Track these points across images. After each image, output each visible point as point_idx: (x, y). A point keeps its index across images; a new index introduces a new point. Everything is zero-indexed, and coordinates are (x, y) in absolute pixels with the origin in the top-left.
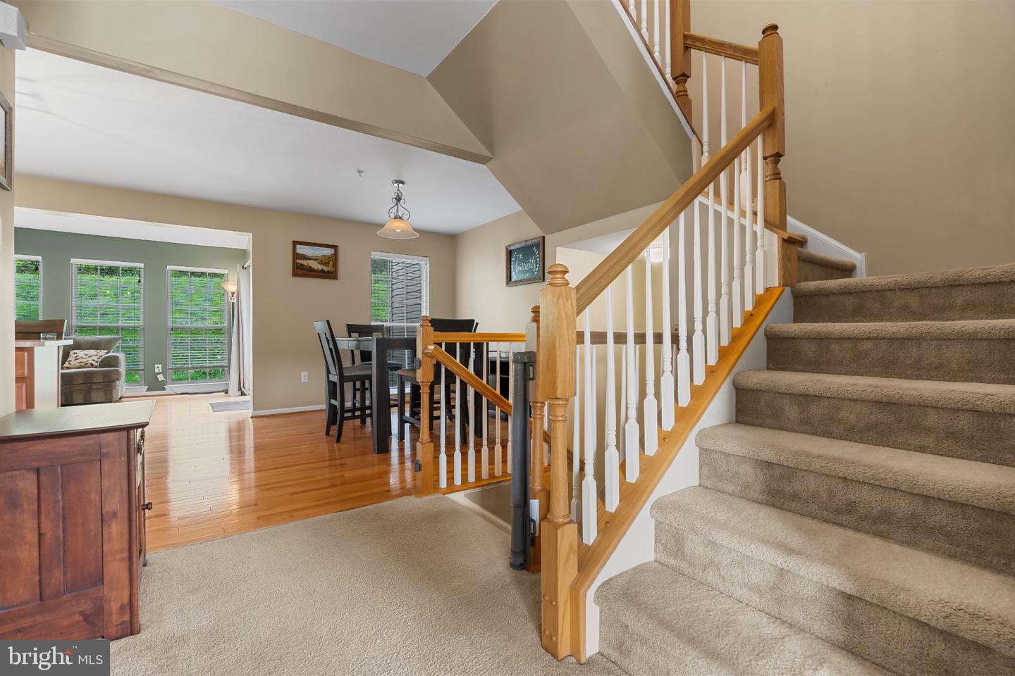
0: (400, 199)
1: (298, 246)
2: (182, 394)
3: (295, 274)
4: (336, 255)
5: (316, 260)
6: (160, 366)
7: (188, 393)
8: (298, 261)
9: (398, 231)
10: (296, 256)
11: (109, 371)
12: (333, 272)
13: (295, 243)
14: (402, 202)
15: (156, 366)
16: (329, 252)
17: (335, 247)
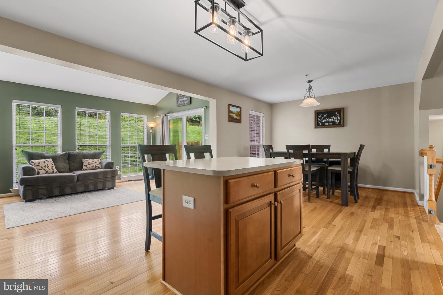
0: (310, 89)
1: (230, 107)
2: (129, 181)
3: (229, 121)
4: (240, 111)
5: (235, 114)
6: (118, 166)
7: (131, 181)
8: (230, 114)
9: (309, 103)
10: (230, 112)
11: (106, 171)
12: (239, 120)
13: (230, 105)
14: (311, 90)
15: (117, 166)
16: (238, 110)
17: (240, 108)
